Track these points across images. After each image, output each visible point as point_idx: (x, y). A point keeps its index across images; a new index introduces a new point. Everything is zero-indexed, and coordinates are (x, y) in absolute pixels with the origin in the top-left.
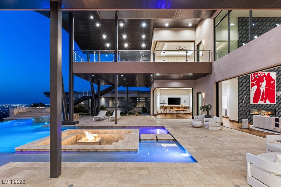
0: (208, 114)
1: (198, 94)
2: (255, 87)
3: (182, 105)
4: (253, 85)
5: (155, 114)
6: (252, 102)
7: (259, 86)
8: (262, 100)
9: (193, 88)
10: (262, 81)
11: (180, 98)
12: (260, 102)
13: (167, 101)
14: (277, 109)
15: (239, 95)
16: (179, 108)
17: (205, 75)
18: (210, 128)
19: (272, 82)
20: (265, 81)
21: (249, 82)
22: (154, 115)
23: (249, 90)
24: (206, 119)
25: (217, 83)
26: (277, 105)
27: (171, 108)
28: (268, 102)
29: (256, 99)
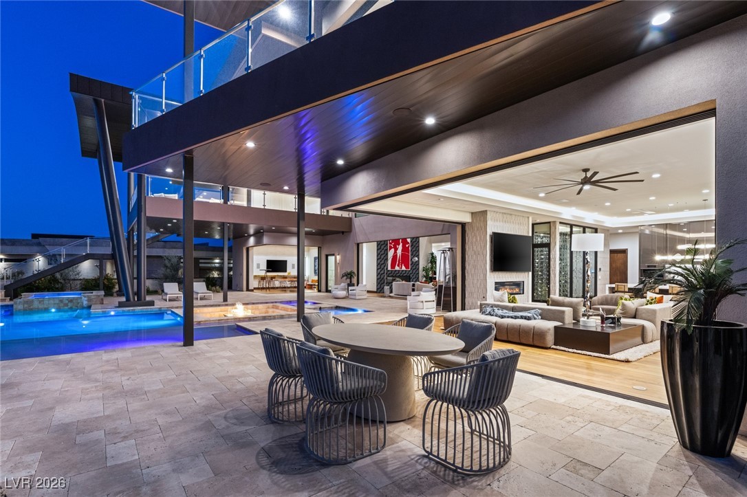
0: (351, 282)
1: (327, 256)
2: (393, 250)
3: (289, 273)
4: (391, 248)
5: (250, 288)
6: (389, 268)
7: (396, 250)
8: (398, 266)
9: (319, 248)
10: (399, 245)
11: (286, 261)
12: (397, 268)
13: (264, 266)
14: (411, 276)
15: (378, 260)
16: (285, 277)
17: (343, 233)
18: (357, 297)
19: (407, 246)
20: (401, 244)
21: (387, 244)
22: (248, 290)
23: (387, 254)
24: (350, 288)
25: (358, 245)
26: (411, 272)
27: (272, 278)
28: (404, 268)
29: (393, 266)
